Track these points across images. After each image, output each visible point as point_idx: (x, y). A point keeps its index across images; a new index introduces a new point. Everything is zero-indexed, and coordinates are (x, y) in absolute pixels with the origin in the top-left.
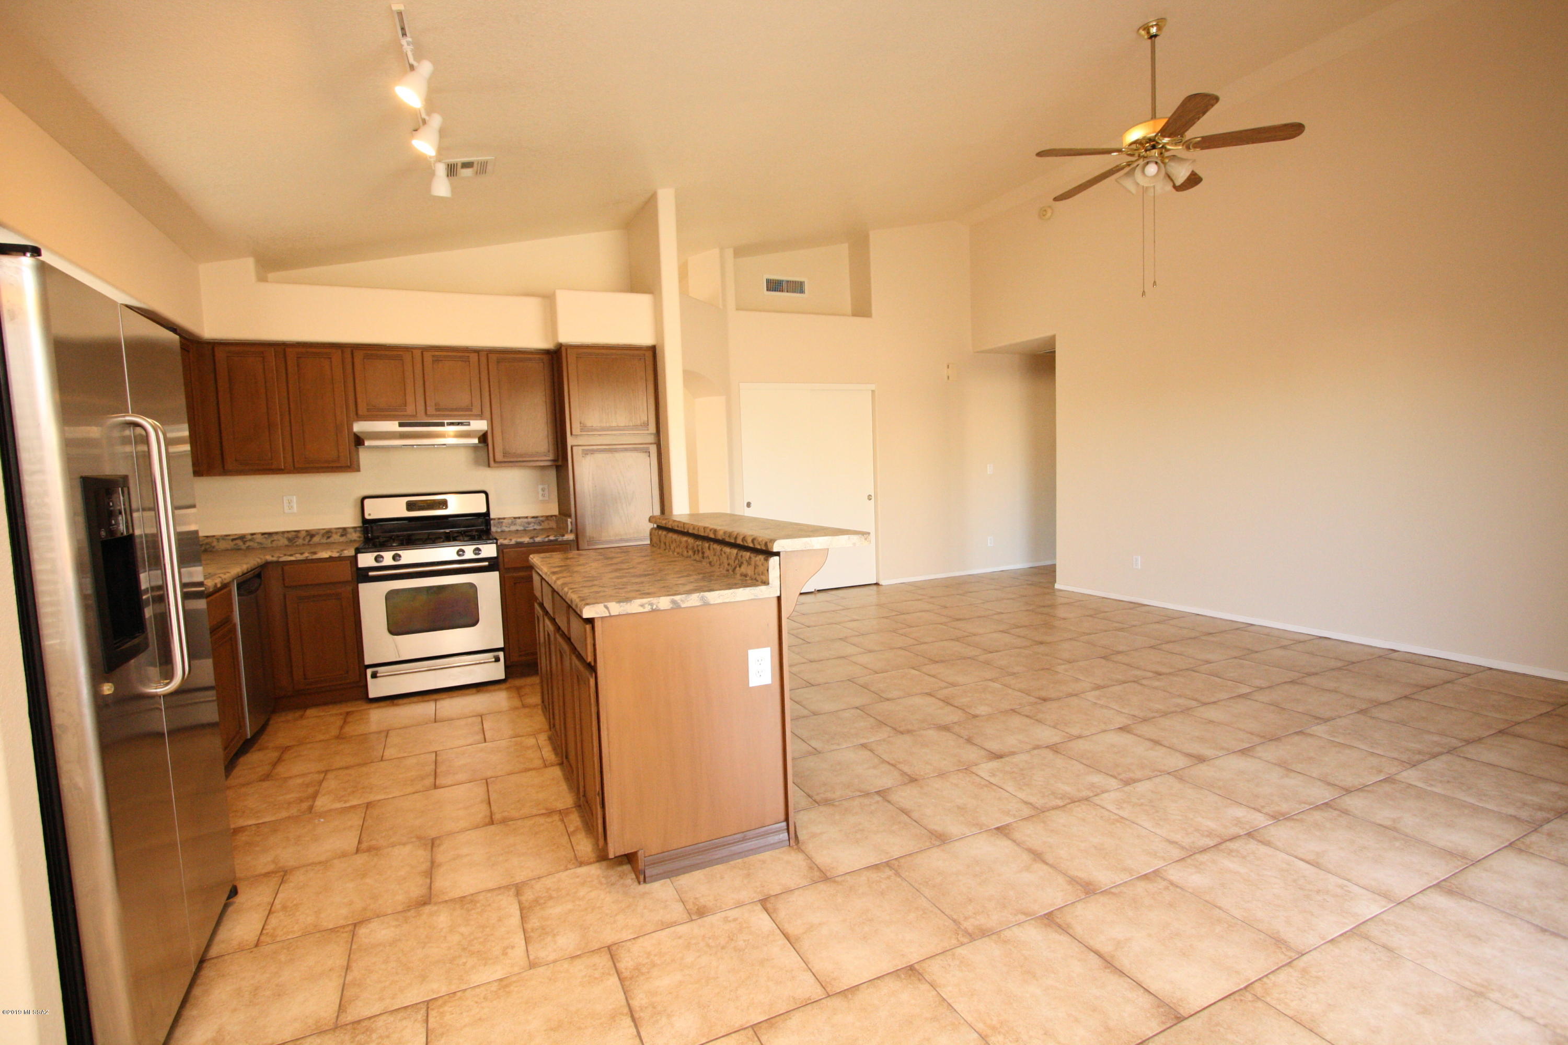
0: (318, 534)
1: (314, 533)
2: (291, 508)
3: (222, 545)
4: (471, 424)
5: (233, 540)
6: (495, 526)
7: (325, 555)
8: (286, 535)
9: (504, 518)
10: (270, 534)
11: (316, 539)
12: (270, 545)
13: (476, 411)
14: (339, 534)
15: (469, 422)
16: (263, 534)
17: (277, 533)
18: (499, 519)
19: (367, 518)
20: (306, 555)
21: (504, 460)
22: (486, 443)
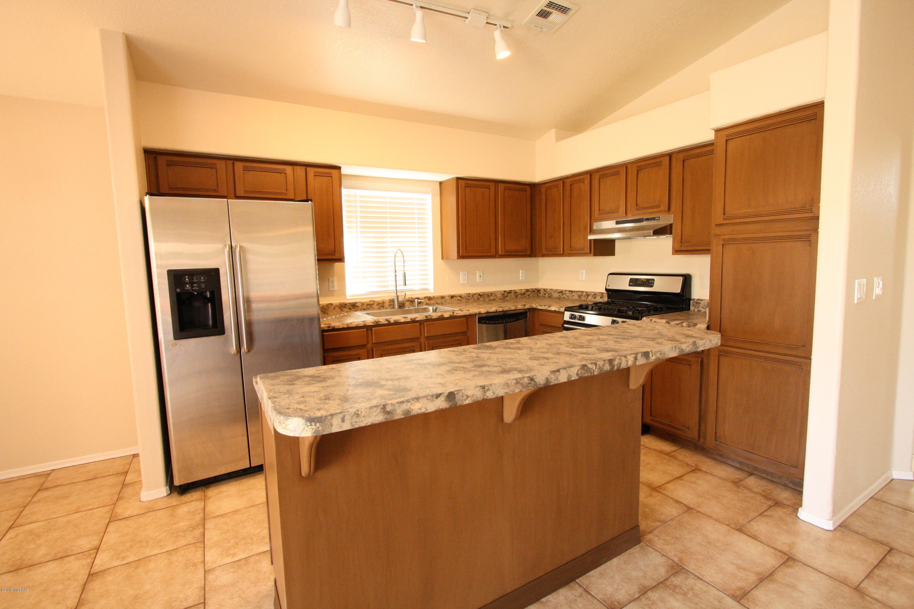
0: (590, 294)
1: (589, 294)
2: (582, 277)
3: (555, 295)
5: (559, 293)
6: (693, 306)
7: (553, 308)
9: (702, 300)
10: (572, 292)
11: (590, 298)
13: (664, 207)
14: (600, 296)
15: (660, 217)
16: (570, 291)
17: (574, 291)
18: (698, 300)
19: (608, 288)
20: (547, 307)
21: (683, 248)
22: (671, 233)
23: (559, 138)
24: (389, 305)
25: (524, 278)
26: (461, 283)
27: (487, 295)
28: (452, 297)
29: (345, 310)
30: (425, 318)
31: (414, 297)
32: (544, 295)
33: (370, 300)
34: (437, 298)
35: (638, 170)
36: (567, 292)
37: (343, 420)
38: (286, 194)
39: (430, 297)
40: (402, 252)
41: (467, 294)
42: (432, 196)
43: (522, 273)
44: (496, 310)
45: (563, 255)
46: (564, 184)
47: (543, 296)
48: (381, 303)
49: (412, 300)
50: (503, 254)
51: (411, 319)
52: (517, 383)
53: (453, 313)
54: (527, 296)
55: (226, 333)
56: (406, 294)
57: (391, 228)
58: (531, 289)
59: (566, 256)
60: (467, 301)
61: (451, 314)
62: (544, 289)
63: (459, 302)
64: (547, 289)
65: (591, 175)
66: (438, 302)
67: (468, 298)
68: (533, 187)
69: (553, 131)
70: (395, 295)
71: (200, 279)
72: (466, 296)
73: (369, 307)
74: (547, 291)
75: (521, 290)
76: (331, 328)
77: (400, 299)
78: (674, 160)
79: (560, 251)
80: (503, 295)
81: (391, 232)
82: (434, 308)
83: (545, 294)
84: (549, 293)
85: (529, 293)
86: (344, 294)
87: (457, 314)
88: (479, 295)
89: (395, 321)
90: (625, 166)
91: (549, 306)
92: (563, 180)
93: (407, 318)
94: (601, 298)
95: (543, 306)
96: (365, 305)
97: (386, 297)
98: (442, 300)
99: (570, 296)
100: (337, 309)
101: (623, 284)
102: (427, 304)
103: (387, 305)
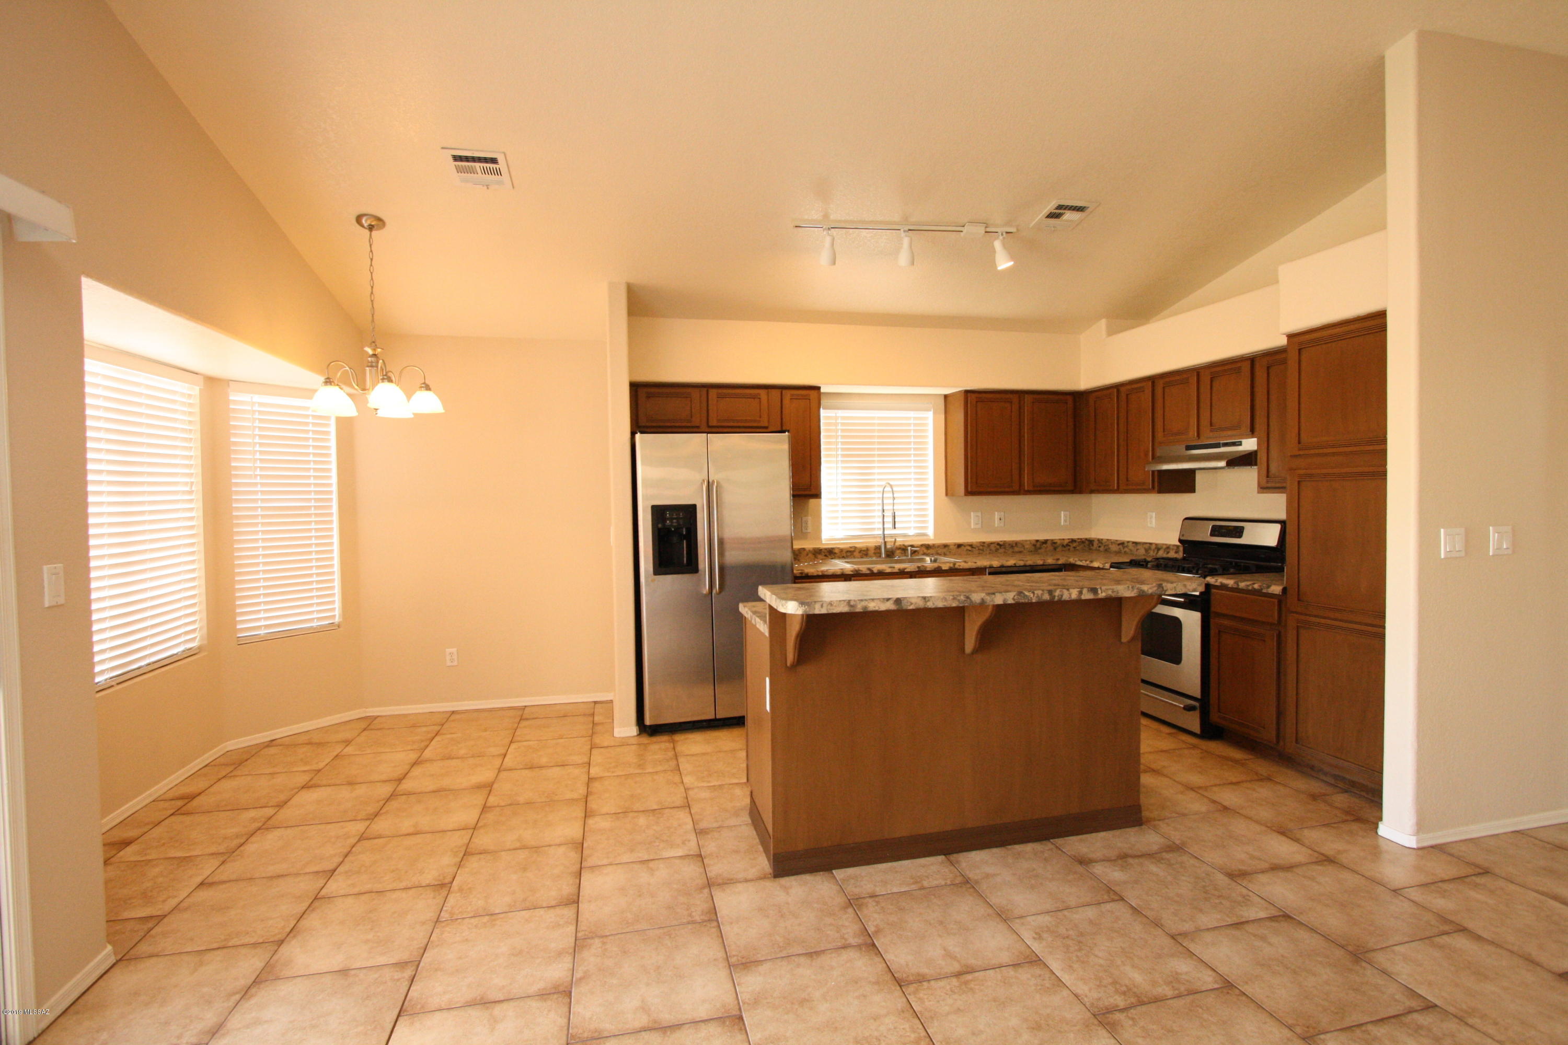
0: (1162, 548)
1: (1159, 547)
2: (1151, 522)
3: (1114, 548)
4: (1243, 443)
5: (1119, 544)
7: (1096, 564)
8: (1145, 546)
10: (1135, 543)
11: (1160, 553)
12: (1135, 553)
13: (1245, 428)
14: (1174, 551)
15: (1241, 442)
16: (1133, 543)
17: (1140, 543)
19: (1182, 538)
20: (1088, 562)
21: (1269, 485)
22: (1256, 465)
23: (1111, 332)
24: (875, 553)
25: (1068, 523)
26: (972, 527)
27: (1009, 545)
28: (959, 546)
29: (820, 556)
30: (917, 570)
31: (906, 544)
32: (1098, 548)
33: (851, 546)
34: (939, 546)
35: (1211, 378)
36: (1130, 544)
37: (822, 606)
38: (759, 421)
39: (928, 545)
40: (891, 486)
41: (980, 542)
42: (934, 413)
43: (1064, 515)
44: (1015, 564)
45: (1118, 491)
46: (1118, 391)
47: (1096, 550)
48: (864, 551)
49: (903, 547)
50: (1031, 489)
51: (899, 569)
52: (954, 599)
53: (954, 564)
54: (1072, 549)
55: (700, 572)
56: (895, 540)
57: (879, 455)
58: (1078, 539)
59: (1121, 493)
60: (981, 552)
61: (952, 565)
62: (1099, 540)
63: (970, 552)
64: (1102, 540)
65: (1153, 383)
66: (939, 552)
67: (981, 547)
68: (1078, 398)
69: (1103, 322)
70: (881, 540)
71: (679, 515)
72: (979, 545)
73: (849, 554)
74: (1103, 542)
75: (1063, 539)
76: (804, 575)
77: (889, 546)
78: (1257, 366)
79: (1114, 487)
80: (1034, 545)
81: (879, 461)
82: (933, 558)
83: (1100, 547)
84: (1105, 546)
85: (1075, 545)
86: (819, 537)
87: (960, 566)
88: (998, 544)
89: (878, 570)
90: (1196, 372)
91: (1091, 562)
92: (1118, 387)
93: (894, 567)
94: (1176, 552)
95: (1084, 561)
96: (844, 552)
97: (871, 543)
98: (945, 550)
99: (1134, 549)
100: (810, 555)
101: (1203, 534)
102: (924, 554)
103: (871, 552)
